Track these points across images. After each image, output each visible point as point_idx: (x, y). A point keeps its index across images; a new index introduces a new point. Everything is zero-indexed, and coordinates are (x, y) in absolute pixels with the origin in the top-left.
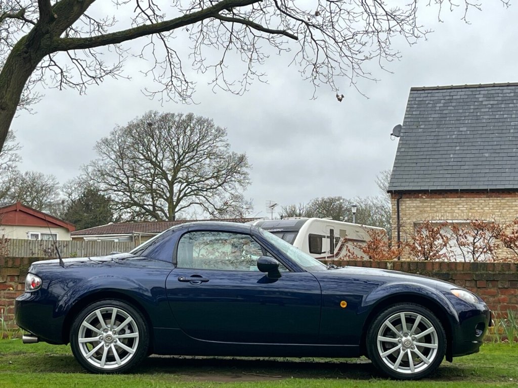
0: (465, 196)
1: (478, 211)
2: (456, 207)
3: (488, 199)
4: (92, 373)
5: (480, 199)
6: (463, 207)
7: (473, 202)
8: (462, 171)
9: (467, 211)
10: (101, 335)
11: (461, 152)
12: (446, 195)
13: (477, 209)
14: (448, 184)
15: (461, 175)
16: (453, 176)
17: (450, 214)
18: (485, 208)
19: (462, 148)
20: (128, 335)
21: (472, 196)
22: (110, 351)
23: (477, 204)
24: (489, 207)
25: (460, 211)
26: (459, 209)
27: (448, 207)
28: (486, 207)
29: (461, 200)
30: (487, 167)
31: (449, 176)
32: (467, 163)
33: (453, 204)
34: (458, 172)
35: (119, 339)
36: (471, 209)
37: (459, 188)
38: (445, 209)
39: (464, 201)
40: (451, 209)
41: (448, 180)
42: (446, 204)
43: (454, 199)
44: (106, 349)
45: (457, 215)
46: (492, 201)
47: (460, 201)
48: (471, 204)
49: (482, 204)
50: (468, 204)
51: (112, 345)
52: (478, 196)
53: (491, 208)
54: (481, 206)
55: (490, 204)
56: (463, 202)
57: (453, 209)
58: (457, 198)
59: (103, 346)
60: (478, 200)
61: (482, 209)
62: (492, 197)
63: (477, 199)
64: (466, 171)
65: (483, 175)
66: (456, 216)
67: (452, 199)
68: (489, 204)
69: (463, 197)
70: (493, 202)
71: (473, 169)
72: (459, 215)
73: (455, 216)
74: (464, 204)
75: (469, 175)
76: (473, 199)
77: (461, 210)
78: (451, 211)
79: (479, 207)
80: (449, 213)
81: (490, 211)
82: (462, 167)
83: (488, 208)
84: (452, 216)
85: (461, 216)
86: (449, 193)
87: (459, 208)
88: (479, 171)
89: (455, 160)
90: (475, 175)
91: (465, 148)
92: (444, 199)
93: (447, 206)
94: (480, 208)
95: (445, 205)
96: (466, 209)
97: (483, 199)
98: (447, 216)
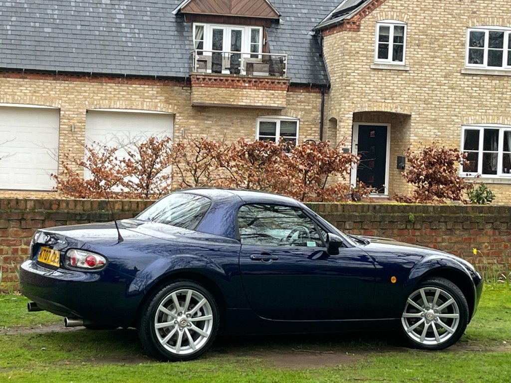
0: (28, 77)
1: (44, 95)
2: (18, 89)
3: (55, 81)
5: (47, 81)
6: (26, 90)
7: (38, 84)
8: (23, 48)
9: (30, 94)
11: (19, 23)
12: (7, 74)
13: (42, 92)
14: (9, 61)
15: (24, 52)
16: (14, 52)
17: (10, 97)
18: (51, 92)
19: (19, 19)
21: (37, 77)
23: (42, 87)
24: (56, 92)
25: (22, 94)
26: (21, 92)
27: (9, 89)
28: (52, 91)
29: (23, 81)
30: (51, 44)
31: (9, 51)
32: (28, 38)
33: (15, 85)
34: (18, 47)
36: (35, 92)
37: (24, 67)
38: (6, 90)
39: (28, 83)
40: (13, 91)
41: (9, 56)
42: (6, 85)
43: (16, 79)
45: (19, 98)
46: (59, 85)
47: (23, 83)
48: (35, 86)
49: (47, 88)
50: (32, 86)
52: (44, 78)
53: (58, 93)
54: (47, 89)
55: (57, 87)
56: (26, 84)
57: (14, 91)
58: (20, 78)
60: (43, 83)
61: (48, 93)
62: (59, 80)
63: (42, 81)
64: (28, 48)
65: (48, 54)
66: (18, 99)
67: (14, 79)
68: (55, 88)
69: (26, 78)
70: (60, 86)
71: (36, 46)
72: (21, 99)
73: (16, 99)
74: (28, 86)
75: (32, 53)
76: (37, 81)
77: (24, 93)
78: (12, 93)
79: (44, 90)
80: (9, 95)
81: (57, 95)
82: (23, 43)
83: (54, 93)
84: (13, 99)
85: (23, 99)
86: (10, 72)
87: (21, 90)
88: (43, 49)
89: (14, 33)
90: (38, 53)
91: (23, 19)
92: (4, 79)
93: (7, 87)
94: (45, 92)
95: (5, 86)
96: (30, 92)
97: (49, 81)
98: (7, 99)
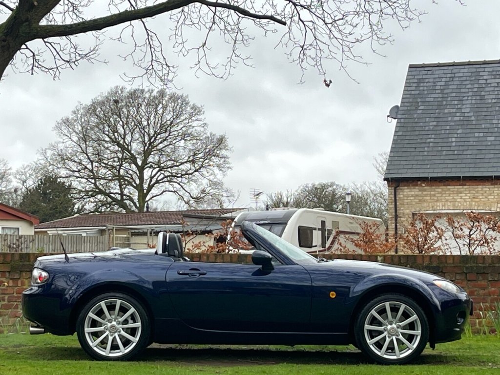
0: (467, 184)
1: (482, 200)
2: (458, 196)
3: (493, 186)
4: (97, 360)
5: (485, 186)
6: (466, 196)
7: (477, 190)
8: (465, 157)
9: (470, 200)
10: (105, 326)
11: (464, 135)
12: (447, 183)
13: (481, 197)
14: (449, 170)
15: (464, 161)
16: (455, 161)
17: (451, 203)
18: (490, 197)
19: (465, 131)
20: (131, 325)
21: (475, 184)
22: (114, 340)
23: (481, 192)
24: (494, 196)
25: (463, 200)
26: (461, 198)
27: (449, 196)
28: (491, 195)
29: (463, 188)
30: (492, 152)
31: (451, 161)
32: (470, 148)
33: (455, 192)
34: (460, 157)
35: (123, 329)
36: (474, 198)
37: (461, 175)
38: (447, 198)
39: (467, 190)
40: (453, 198)
41: (450, 166)
42: (447, 192)
43: (456, 187)
44: (111, 338)
45: (460, 205)
46: (496, 189)
47: (462, 190)
48: (474, 192)
49: (486, 193)
50: (471, 192)
51: (116, 335)
52: (482, 184)
53: (496, 197)
54: (485, 194)
55: (495, 192)
56: (466, 191)
57: (455, 198)
58: (460, 185)
59: (108, 335)
60: (482, 188)
61: (486, 198)
62: (497, 185)
63: (480, 187)
64: (469, 156)
65: (487, 161)
66: (458, 205)
67: (453, 187)
68: (493, 193)
69: (465, 185)
70: (498, 190)
71: (476, 154)
72: (461, 205)
73: (457, 205)
74: (466, 192)
75: (472, 161)
76: (476, 187)
77: (464, 199)
78: (453, 200)
79: (483, 195)
80: (450, 202)
81: (495, 200)
82: (465, 152)
83: (493, 197)
84: (454, 205)
85: (463, 205)
86: (450, 180)
87: (461, 196)
88: (482, 156)
89: (458, 144)
90: (478, 161)
91: (468, 131)
92: (445, 187)
93: (448, 195)
94: (484, 197)
95: (445, 194)
96: (469, 198)
97: (487, 187)
98: (448, 206)
